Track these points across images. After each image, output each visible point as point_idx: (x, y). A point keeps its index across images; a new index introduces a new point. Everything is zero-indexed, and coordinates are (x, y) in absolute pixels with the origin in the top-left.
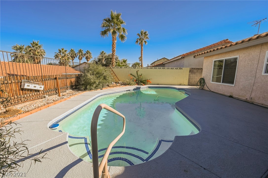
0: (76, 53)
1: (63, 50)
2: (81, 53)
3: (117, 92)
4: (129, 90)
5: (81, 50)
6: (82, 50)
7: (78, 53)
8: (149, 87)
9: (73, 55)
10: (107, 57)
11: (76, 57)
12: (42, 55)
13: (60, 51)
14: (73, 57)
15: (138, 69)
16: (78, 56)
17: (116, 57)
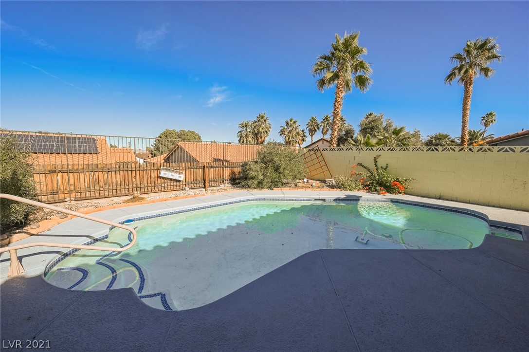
0: (318, 122)
1: (291, 121)
2: (326, 123)
3: (289, 200)
4: (324, 200)
5: (327, 116)
6: (329, 116)
7: (322, 122)
8: (393, 201)
9: (314, 128)
10: (366, 125)
11: (317, 130)
12: (266, 132)
13: (287, 123)
14: (312, 132)
15: (379, 153)
16: (322, 127)
17: (387, 124)
